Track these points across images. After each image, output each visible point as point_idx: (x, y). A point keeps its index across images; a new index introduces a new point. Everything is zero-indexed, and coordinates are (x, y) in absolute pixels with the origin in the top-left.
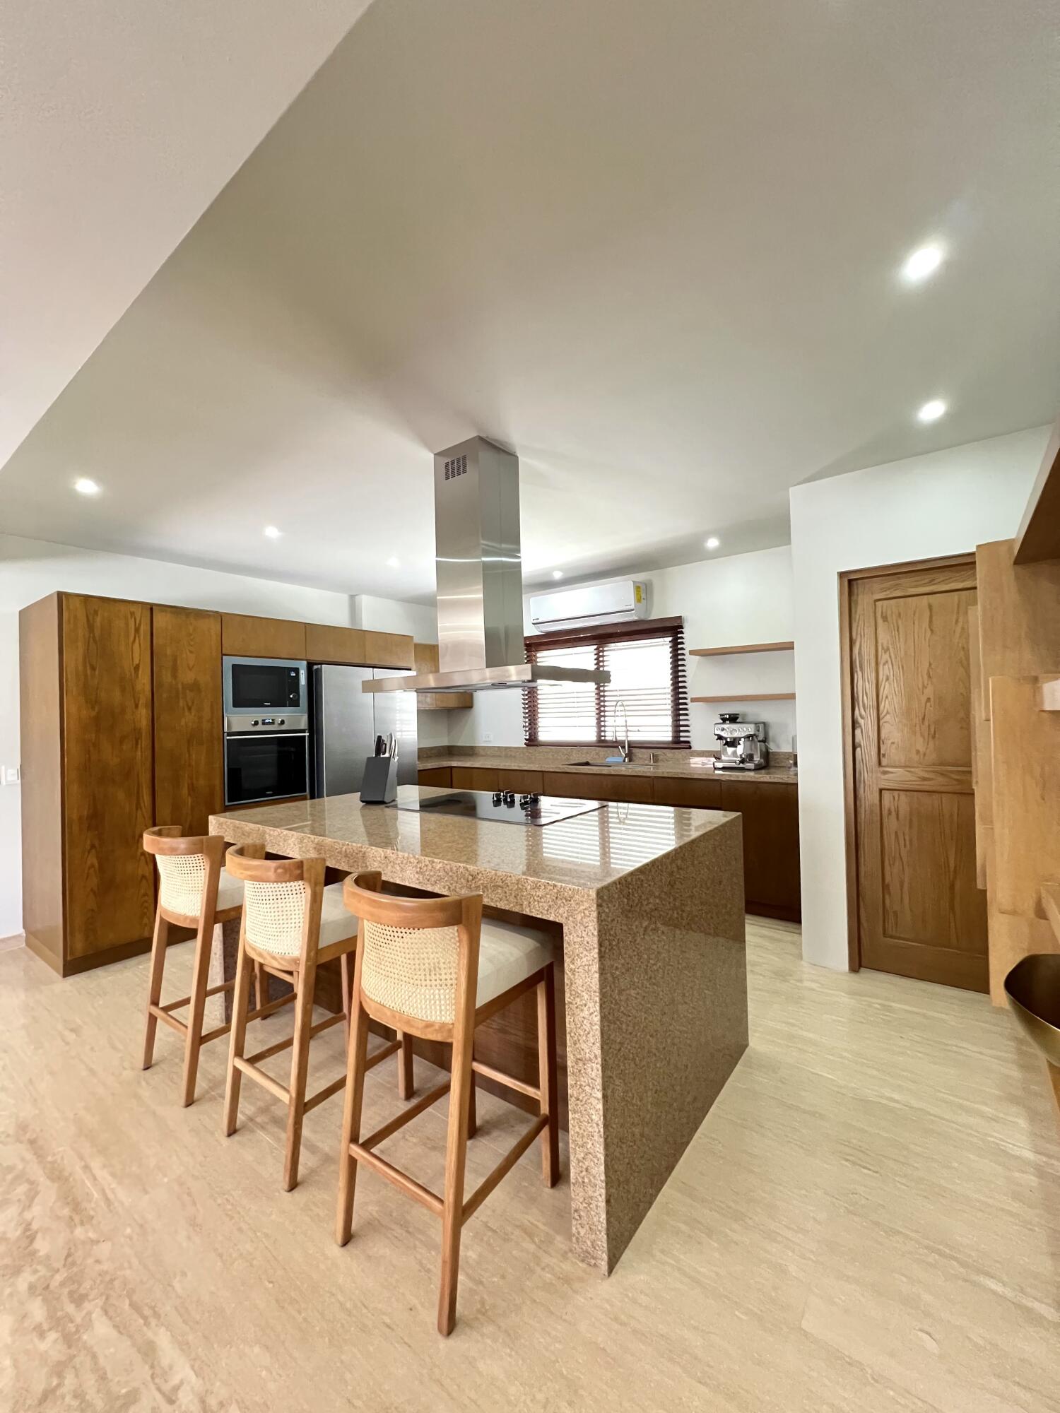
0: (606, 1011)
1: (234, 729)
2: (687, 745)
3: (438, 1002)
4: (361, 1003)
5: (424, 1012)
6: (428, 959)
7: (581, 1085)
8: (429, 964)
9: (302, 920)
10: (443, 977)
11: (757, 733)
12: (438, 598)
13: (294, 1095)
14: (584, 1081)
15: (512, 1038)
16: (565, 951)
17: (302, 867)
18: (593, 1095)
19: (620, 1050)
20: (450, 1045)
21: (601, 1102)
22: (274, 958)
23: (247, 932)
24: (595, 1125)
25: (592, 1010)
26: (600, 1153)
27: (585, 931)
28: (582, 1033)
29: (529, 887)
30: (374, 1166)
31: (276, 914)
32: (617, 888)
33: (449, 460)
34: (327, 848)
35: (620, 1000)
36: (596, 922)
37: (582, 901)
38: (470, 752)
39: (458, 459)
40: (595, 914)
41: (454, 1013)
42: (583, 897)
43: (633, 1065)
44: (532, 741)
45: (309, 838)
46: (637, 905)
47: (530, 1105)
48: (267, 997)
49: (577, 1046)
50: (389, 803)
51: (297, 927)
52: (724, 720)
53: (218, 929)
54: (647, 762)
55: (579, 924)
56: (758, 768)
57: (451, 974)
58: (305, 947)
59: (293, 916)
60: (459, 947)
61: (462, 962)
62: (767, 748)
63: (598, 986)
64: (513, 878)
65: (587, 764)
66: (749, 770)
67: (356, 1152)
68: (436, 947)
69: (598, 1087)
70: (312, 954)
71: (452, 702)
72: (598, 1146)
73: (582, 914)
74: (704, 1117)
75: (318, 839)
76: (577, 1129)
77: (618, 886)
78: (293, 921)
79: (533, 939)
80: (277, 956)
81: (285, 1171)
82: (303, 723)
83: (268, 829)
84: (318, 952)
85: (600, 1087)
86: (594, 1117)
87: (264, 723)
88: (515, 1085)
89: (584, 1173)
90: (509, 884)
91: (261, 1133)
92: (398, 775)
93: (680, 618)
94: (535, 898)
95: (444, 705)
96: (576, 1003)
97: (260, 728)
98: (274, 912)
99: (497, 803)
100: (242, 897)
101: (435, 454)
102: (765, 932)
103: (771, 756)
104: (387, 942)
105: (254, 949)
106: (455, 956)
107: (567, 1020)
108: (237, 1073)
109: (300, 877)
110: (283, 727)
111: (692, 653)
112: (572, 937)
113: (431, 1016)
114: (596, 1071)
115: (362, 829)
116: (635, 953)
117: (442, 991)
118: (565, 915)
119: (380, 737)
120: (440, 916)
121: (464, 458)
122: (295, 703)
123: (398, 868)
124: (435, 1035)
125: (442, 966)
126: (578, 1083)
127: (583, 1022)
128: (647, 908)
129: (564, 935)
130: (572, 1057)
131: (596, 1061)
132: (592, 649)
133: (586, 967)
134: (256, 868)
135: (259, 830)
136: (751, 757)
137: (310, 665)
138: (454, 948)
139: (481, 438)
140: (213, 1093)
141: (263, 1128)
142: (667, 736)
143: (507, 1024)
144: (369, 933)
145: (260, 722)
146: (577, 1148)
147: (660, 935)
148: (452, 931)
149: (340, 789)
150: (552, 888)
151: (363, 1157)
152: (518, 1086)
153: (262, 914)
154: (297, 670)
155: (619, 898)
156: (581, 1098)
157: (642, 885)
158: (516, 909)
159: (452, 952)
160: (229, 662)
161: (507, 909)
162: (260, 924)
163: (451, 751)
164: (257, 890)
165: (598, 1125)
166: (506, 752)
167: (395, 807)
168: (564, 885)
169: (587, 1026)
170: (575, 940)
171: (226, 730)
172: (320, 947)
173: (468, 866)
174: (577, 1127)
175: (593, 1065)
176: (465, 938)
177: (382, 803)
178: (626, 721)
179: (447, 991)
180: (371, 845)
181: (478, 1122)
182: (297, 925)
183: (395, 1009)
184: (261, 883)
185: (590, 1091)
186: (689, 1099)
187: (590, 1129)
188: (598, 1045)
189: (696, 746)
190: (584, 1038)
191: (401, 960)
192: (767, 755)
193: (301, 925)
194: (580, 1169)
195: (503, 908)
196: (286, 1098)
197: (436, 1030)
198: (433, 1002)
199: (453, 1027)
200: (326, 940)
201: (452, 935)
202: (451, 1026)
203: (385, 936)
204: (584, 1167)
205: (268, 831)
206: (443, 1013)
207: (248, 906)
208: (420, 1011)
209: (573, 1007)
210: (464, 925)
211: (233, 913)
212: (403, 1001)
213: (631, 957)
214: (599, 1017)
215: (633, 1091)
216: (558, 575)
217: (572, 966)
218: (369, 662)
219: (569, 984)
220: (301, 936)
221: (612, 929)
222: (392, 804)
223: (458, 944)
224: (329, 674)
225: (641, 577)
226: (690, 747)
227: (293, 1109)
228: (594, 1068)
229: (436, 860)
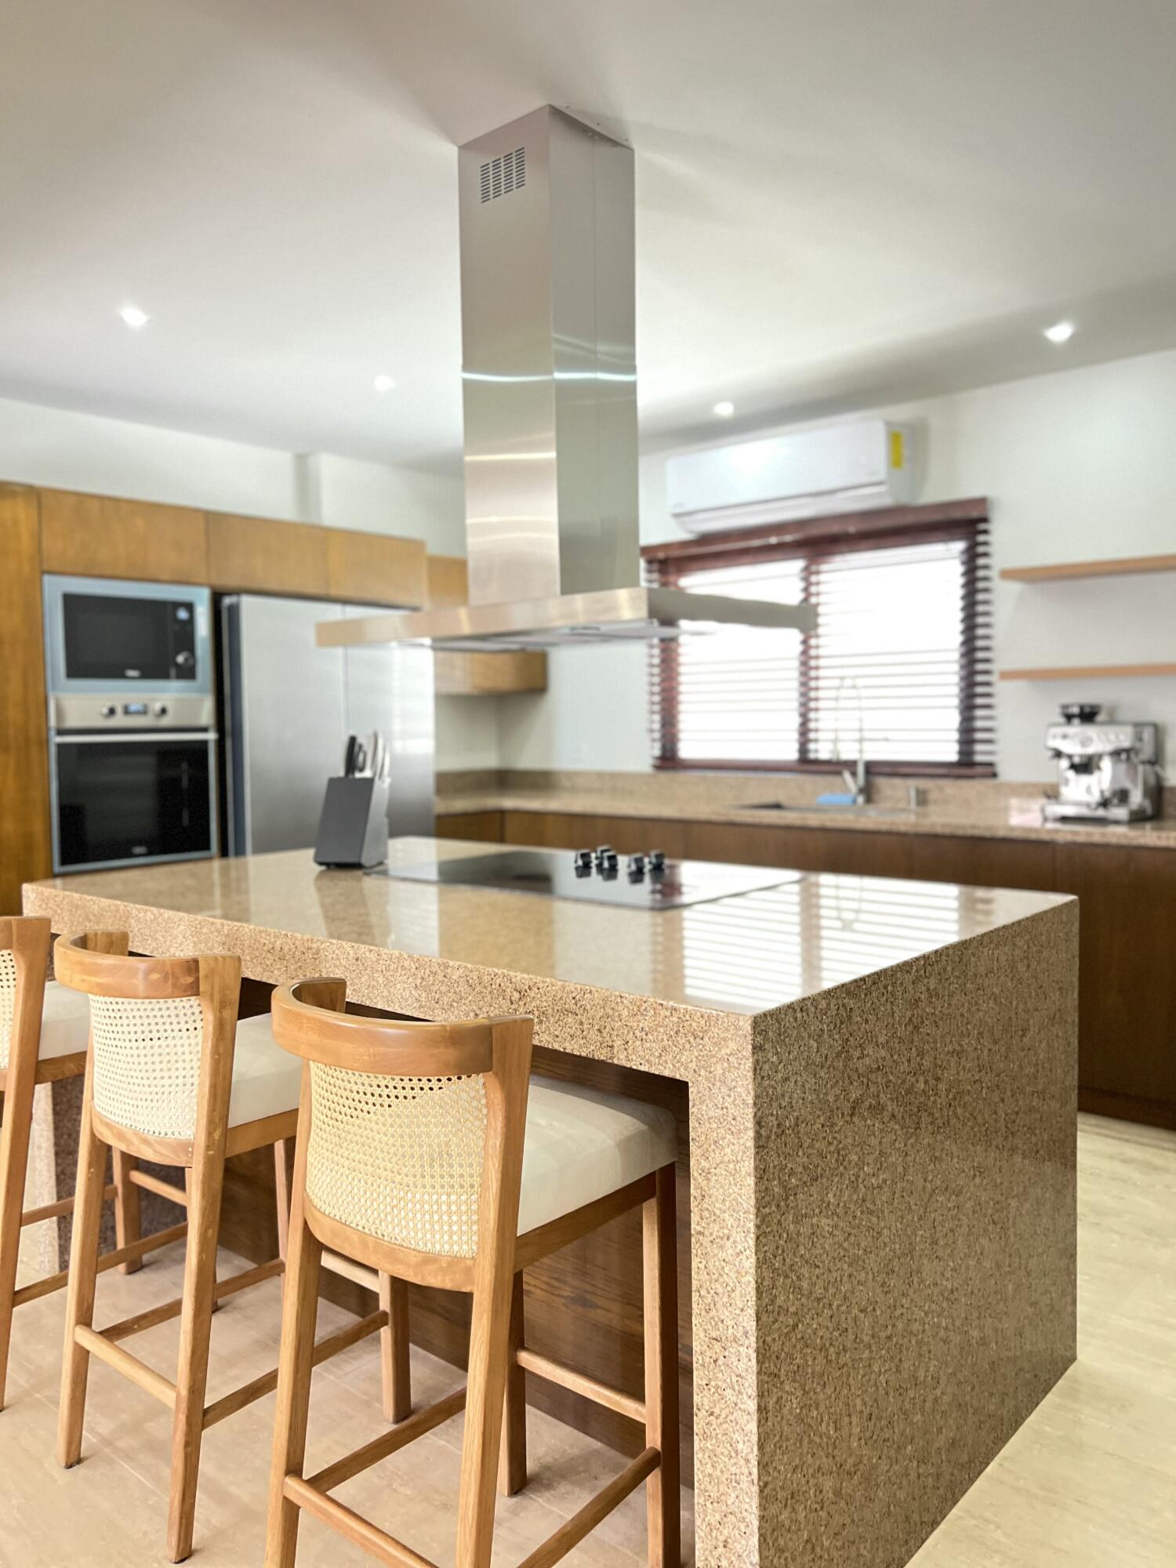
0: (770, 1248)
1: (72, 722)
2: (990, 771)
3: (445, 1218)
4: (305, 1223)
5: (420, 1235)
6: (428, 1136)
7: (717, 1387)
8: (430, 1146)
9: (196, 1072)
10: (457, 1170)
11: (1138, 745)
12: (468, 458)
13: (184, 1392)
14: (722, 1378)
15: (598, 1315)
16: (692, 1134)
17: (197, 970)
18: (740, 1405)
19: (795, 1326)
20: (469, 1296)
21: (755, 1417)
22: (146, 1141)
23: (95, 1099)
24: (742, 1462)
25: (740, 1247)
26: (751, 1513)
27: (729, 1096)
28: (720, 1290)
29: (625, 1013)
30: (329, 1516)
31: (149, 1059)
32: (796, 1019)
33: (489, 160)
34: (246, 943)
35: (798, 1234)
36: (750, 1080)
37: (725, 1039)
38: (541, 781)
39: (508, 157)
40: (749, 1064)
41: (475, 1238)
42: (727, 1030)
43: (821, 1359)
44: (668, 760)
45: (213, 923)
46: (838, 1055)
47: (628, 1432)
48: (136, 1230)
49: (713, 1313)
50: (372, 867)
51: (189, 1085)
52: (1069, 718)
53: (43, 1094)
54: (902, 805)
55: (718, 1084)
56: (1137, 818)
57: (471, 1165)
58: (204, 1122)
59: (180, 1065)
60: (487, 1115)
61: (491, 1143)
62: (1159, 779)
63: (753, 1202)
64: (596, 995)
65: (777, 806)
66: (1117, 822)
67: (297, 1492)
68: (442, 1115)
69: (750, 1392)
70: (217, 1135)
71: (504, 677)
72: (747, 1500)
73: (726, 1065)
74: (972, 1481)
75: (229, 925)
76: (710, 1470)
77: (799, 1015)
78: (182, 1073)
79: (633, 1116)
80: (150, 1137)
81: (170, 1527)
82: (205, 712)
83: (134, 908)
84: (229, 1133)
85: (753, 1391)
86: (740, 1446)
87: (127, 711)
88: (599, 1394)
89: (721, 1550)
90: (588, 1007)
91: (123, 1463)
92: (390, 814)
93: (982, 502)
94: (637, 1032)
95: (488, 684)
96: (711, 1234)
97: (119, 721)
98: (145, 1056)
99: (584, 870)
100: (86, 1034)
101: (460, 148)
102: (1131, 1151)
103: (1167, 796)
104: (355, 1113)
105: (108, 1126)
106: (479, 1133)
107: (694, 1265)
108: (82, 1356)
109: (194, 990)
110: (166, 722)
111: (1007, 575)
112: (704, 1108)
113: (433, 1245)
114: (745, 1361)
115: (316, 911)
116: (832, 1148)
117: (453, 1197)
118: (693, 1065)
119: (353, 741)
120: (450, 1054)
121: (520, 152)
122: (187, 673)
123: (381, 980)
124: (439, 1278)
125: (454, 1151)
126: (713, 1383)
127: (723, 1268)
128: (861, 1066)
129: (691, 1104)
130: (702, 1334)
131: (747, 1342)
132: (796, 565)
133: (731, 1166)
134: (112, 970)
135: (117, 911)
136: (1123, 796)
137: (217, 598)
138: (476, 1118)
139: (557, 113)
140: (38, 1396)
141: (128, 1456)
142: (950, 753)
143: (589, 1288)
144: (320, 1090)
145: (119, 710)
146: (708, 1504)
147: (886, 1119)
148: (476, 1083)
149: (276, 841)
150: (668, 1014)
151: (309, 1500)
152: (608, 1399)
153: (123, 1059)
154: (190, 607)
155: (799, 1037)
156: (717, 1411)
157: (850, 1018)
158: (601, 1055)
159: (473, 1124)
160: (55, 588)
161: (583, 1054)
162: (120, 1078)
163: (503, 779)
164: (113, 1015)
165: (747, 1461)
166: (613, 782)
167: (385, 873)
168: (690, 1008)
169: (730, 1278)
170: (711, 1114)
171: (53, 722)
172: (232, 1124)
173: (512, 974)
174: (709, 1466)
175: (741, 1349)
176: (498, 1097)
177: (356, 866)
178: (861, 720)
179: (464, 1198)
180: (332, 936)
181: (531, 1466)
182: (189, 1081)
183: (366, 1230)
184: (120, 1000)
185: (734, 1398)
186: (941, 1441)
187: (733, 1470)
188: (751, 1312)
189: (1008, 772)
190: (725, 1299)
191: (377, 1137)
192: (1157, 792)
193: (196, 1080)
194: (714, 1542)
195: (576, 1053)
196: (172, 1397)
197: (441, 1269)
198: (436, 1217)
199: (474, 1264)
200: (243, 1112)
201: (473, 1094)
202: (470, 1263)
203: (348, 1093)
204: (722, 1538)
205: (134, 912)
206: (455, 1238)
207: (96, 1052)
208: (412, 1234)
209: (705, 1241)
210: (496, 1074)
211: (72, 1066)
212: (382, 1216)
213: (822, 1156)
214: (753, 1259)
215: (822, 1408)
216: (725, 410)
217: (704, 1163)
218: (334, 592)
219: (699, 1198)
220: (195, 1100)
221: (783, 1096)
222: (379, 868)
223: (485, 1111)
224: (252, 611)
225: (904, 412)
226: (994, 775)
227: (182, 1418)
228: (744, 1354)
229: (451, 963)
